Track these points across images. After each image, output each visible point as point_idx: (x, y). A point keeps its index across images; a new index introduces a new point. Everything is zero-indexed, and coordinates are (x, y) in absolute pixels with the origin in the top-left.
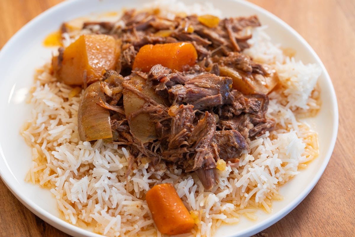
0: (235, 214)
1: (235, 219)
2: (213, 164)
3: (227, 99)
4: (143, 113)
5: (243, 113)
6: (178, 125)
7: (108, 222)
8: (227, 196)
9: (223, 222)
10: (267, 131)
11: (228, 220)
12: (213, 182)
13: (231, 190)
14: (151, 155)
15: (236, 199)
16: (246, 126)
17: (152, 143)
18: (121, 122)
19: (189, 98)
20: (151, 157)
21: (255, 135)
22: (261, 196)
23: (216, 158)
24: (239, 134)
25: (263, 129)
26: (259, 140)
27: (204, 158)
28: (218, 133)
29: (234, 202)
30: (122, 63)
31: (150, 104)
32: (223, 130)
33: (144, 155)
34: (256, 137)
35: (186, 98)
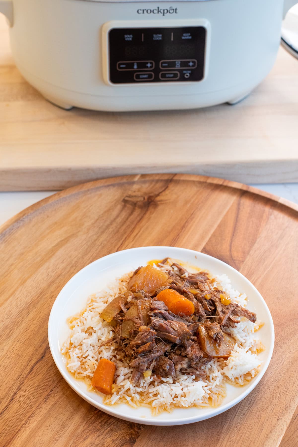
0: (138, 403)
1: (135, 405)
2: (143, 370)
3: (182, 343)
4: (132, 320)
5: (186, 356)
6: (139, 337)
7: (74, 362)
8: (141, 392)
9: (128, 402)
10: (195, 375)
11: (130, 402)
12: (135, 379)
13: (145, 391)
14: (121, 344)
15: (145, 396)
16: (181, 364)
17: (126, 339)
18: (121, 318)
19: (158, 328)
20: (120, 345)
21: (185, 373)
22: (157, 403)
23: (148, 368)
24: (173, 365)
25: (193, 372)
26: (185, 377)
27: (139, 364)
28: (163, 357)
29: (143, 397)
30: (156, 291)
31: (138, 318)
32: (167, 357)
33: (116, 342)
34: (185, 374)
35: (157, 327)
